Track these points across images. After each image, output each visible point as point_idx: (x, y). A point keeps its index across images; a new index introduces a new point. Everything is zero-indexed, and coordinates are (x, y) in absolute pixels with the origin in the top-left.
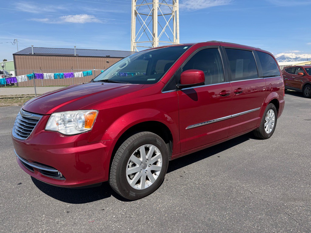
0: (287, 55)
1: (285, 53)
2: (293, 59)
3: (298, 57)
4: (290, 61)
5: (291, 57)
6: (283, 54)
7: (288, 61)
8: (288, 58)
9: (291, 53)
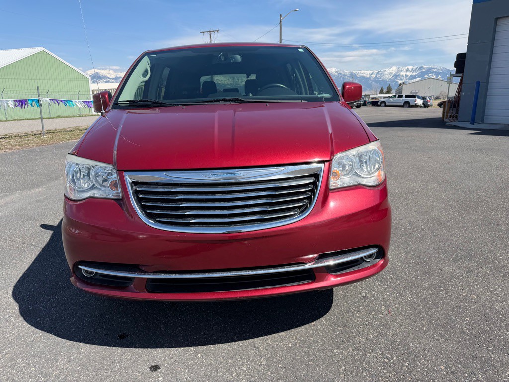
0: (103, 72)
1: (100, 69)
2: (113, 79)
3: (118, 76)
4: (108, 82)
5: (109, 76)
6: (96, 71)
7: (106, 82)
8: (105, 77)
9: (108, 70)
